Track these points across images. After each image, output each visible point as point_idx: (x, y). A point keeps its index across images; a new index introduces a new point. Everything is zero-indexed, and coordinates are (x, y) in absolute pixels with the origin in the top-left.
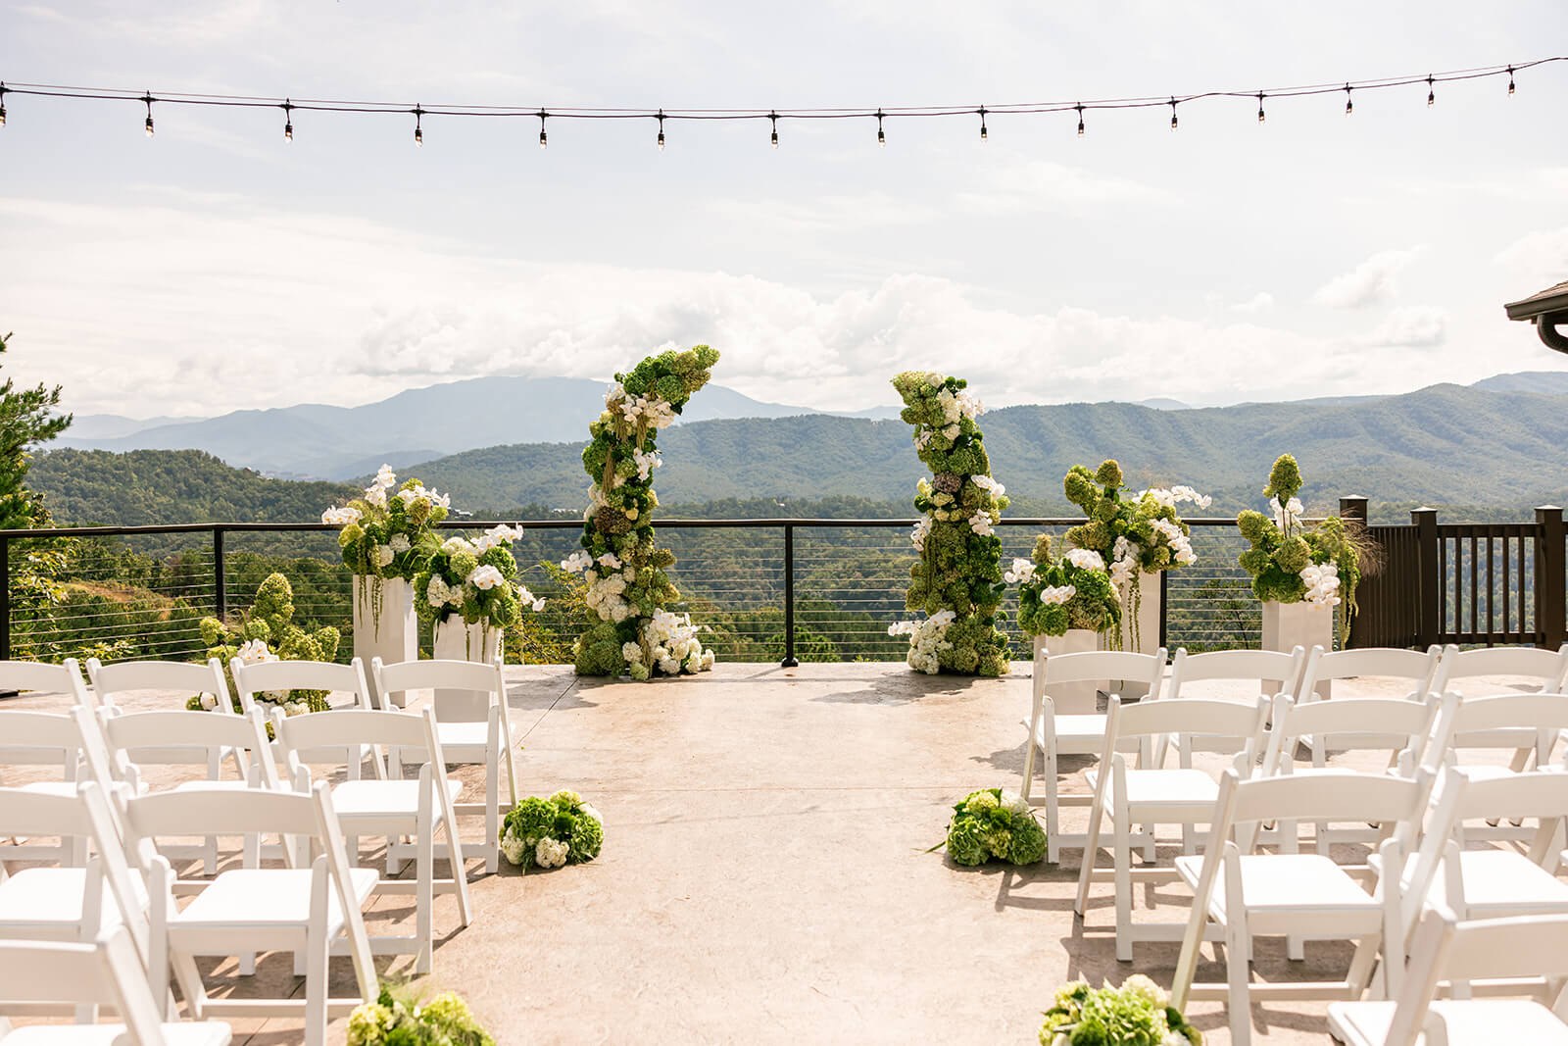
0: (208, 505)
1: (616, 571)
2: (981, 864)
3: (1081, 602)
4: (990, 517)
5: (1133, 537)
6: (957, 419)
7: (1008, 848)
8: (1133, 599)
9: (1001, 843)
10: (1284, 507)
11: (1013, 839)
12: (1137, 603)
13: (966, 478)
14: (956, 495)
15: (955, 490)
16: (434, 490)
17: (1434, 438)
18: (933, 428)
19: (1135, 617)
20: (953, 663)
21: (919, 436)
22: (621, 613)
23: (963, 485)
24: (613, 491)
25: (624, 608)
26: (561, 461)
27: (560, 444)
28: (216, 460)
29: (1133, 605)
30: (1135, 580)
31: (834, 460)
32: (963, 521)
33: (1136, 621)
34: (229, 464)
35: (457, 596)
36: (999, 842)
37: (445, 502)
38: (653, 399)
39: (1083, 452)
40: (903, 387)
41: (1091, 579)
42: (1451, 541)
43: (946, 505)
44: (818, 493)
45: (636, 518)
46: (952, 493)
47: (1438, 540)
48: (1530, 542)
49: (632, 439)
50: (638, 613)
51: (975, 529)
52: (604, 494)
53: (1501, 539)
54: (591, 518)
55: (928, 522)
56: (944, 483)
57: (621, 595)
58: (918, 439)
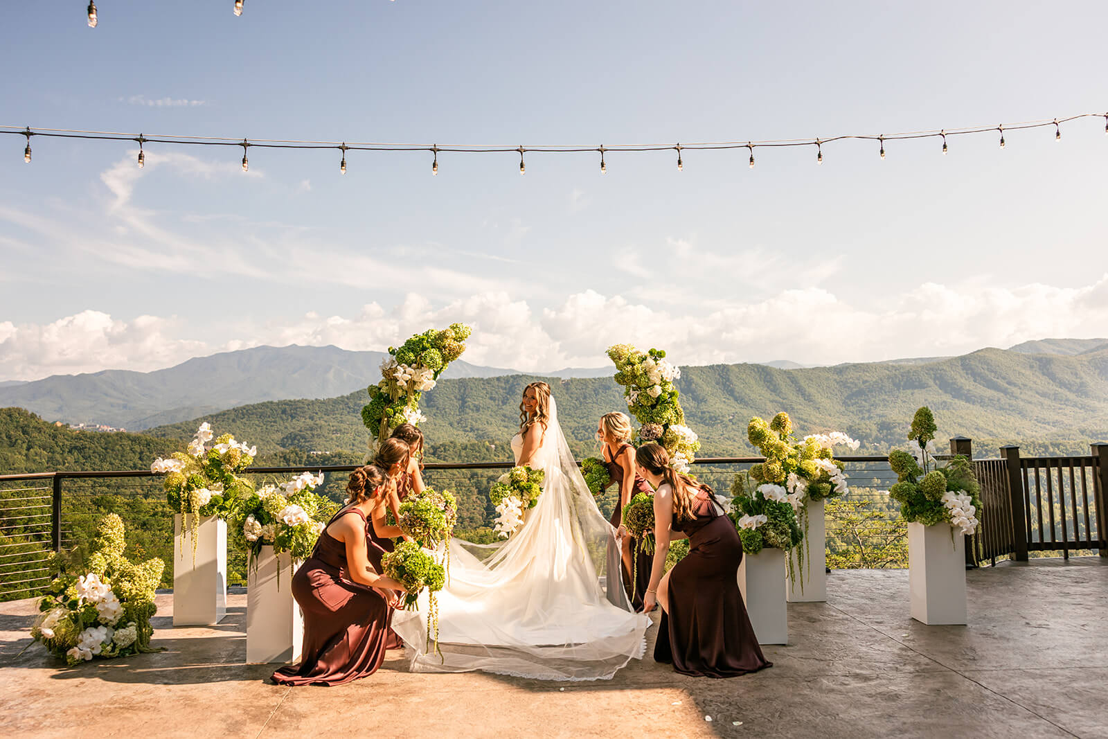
0: (24, 452)
3: (772, 527)
4: (686, 457)
5: (802, 473)
6: (659, 381)
8: (803, 523)
10: (924, 448)
12: (807, 526)
13: (667, 427)
15: (659, 437)
16: (245, 443)
17: (985, 388)
18: (640, 388)
21: (629, 395)
23: (666, 433)
26: (317, 413)
27: (316, 399)
28: (33, 416)
29: (803, 528)
30: (806, 508)
34: (44, 418)
35: (270, 531)
37: (253, 452)
38: (420, 367)
39: (724, 402)
40: (615, 356)
41: (778, 507)
42: (1031, 472)
47: (1022, 469)
48: (1089, 470)
53: (1068, 468)
56: (650, 431)
58: (628, 397)
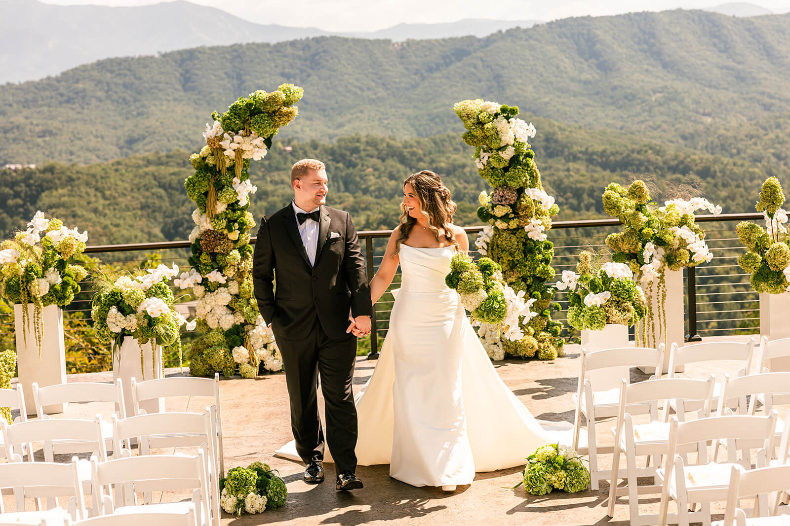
1: (220, 285)
2: (547, 493)
3: (614, 303)
4: (543, 224)
5: (660, 242)
6: (512, 142)
7: (564, 482)
8: (661, 293)
9: (560, 479)
11: (567, 476)
12: (664, 296)
13: (521, 191)
14: (513, 206)
15: (512, 202)
16: (76, 229)
18: (491, 149)
19: (663, 307)
20: (516, 350)
21: (479, 157)
22: (228, 321)
23: (519, 198)
24: (217, 217)
25: (231, 317)
29: (660, 298)
30: (661, 278)
31: (349, 91)
32: (520, 228)
33: (664, 311)
36: (558, 479)
38: (248, 134)
39: (647, 70)
41: (620, 285)
43: (505, 215)
44: (331, 131)
45: (237, 239)
46: (510, 205)
49: (232, 170)
50: (242, 321)
51: (530, 235)
52: (208, 219)
54: (198, 240)
55: (490, 230)
56: (502, 197)
57: (227, 306)
58: (478, 160)
